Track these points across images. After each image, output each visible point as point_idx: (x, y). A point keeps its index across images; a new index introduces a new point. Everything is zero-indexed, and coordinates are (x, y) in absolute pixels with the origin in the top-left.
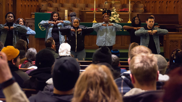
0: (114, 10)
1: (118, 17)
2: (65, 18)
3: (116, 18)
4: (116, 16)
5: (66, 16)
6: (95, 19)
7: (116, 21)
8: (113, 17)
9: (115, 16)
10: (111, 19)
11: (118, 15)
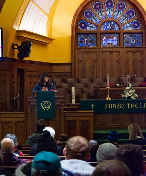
0: (129, 85)
1: (134, 92)
2: (72, 96)
3: (131, 94)
4: (132, 92)
5: (73, 94)
6: (108, 95)
7: (131, 97)
8: (128, 93)
9: (130, 91)
10: (126, 95)
11: (134, 90)
